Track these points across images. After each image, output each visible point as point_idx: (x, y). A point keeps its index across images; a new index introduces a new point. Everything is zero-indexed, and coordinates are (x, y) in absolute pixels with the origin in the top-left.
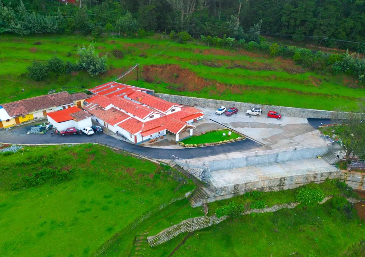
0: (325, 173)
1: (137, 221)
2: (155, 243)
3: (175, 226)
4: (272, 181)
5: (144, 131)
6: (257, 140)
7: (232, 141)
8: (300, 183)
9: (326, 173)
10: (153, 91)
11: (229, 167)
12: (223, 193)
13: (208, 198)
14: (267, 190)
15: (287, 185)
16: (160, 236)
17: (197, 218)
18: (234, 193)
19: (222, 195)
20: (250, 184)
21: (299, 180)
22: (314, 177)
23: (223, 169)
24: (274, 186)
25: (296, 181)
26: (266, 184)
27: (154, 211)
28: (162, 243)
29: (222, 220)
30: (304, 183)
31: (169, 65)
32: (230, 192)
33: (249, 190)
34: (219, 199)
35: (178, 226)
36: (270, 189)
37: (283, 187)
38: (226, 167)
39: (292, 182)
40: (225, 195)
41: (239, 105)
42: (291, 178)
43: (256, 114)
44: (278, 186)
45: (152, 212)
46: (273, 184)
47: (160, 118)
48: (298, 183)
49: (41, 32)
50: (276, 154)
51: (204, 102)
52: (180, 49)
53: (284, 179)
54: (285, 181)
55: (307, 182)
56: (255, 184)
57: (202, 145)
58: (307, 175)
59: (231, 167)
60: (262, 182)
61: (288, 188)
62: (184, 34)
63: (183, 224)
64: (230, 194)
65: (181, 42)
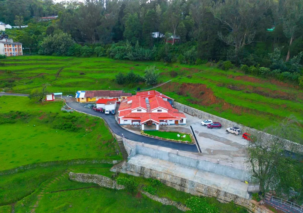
0: (229, 193)
1: (74, 161)
2: (73, 178)
3: (90, 175)
4: (174, 177)
5: (126, 117)
6: (200, 148)
7: (179, 142)
8: (201, 193)
9: (231, 194)
10: (173, 100)
11: (154, 155)
12: (132, 170)
13: (121, 168)
14: (169, 185)
15: (188, 188)
16: (77, 175)
17: (105, 177)
18: (141, 174)
19: (132, 171)
20: (154, 171)
21: (200, 189)
22: (217, 192)
23: (149, 156)
24: (176, 184)
25: (197, 188)
26: (168, 178)
27: (88, 161)
28: (78, 181)
29: (121, 189)
30: (205, 194)
31: (201, 84)
32: (138, 171)
33: (153, 177)
34: (129, 173)
35: (91, 176)
36: (172, 185)
37: (184, 188)
38: (152, 155)
39: (193, 188)
40: (133, 172)
41: (225, 122)
42: (192, 183)
43: (233, 133)
44: (179, 185)
45: (87, 162)
46: (176, 181)
47: (145, 113)
48: (199, 192)
49: (142, 59)
50: (197, 160)
51: (201, 114)
52: (219, 74)
53: (185, 181)
54: (186, 184)
55: (209, 194)
56: (159, 174)
57: (153, 137)
58: (209, 187)
59: (156, 156)
60: (165, 174)
61: (189, 192)
62: (227, 63)
63: (95, 176)
64: (138, 173)
65: (224, 69)
